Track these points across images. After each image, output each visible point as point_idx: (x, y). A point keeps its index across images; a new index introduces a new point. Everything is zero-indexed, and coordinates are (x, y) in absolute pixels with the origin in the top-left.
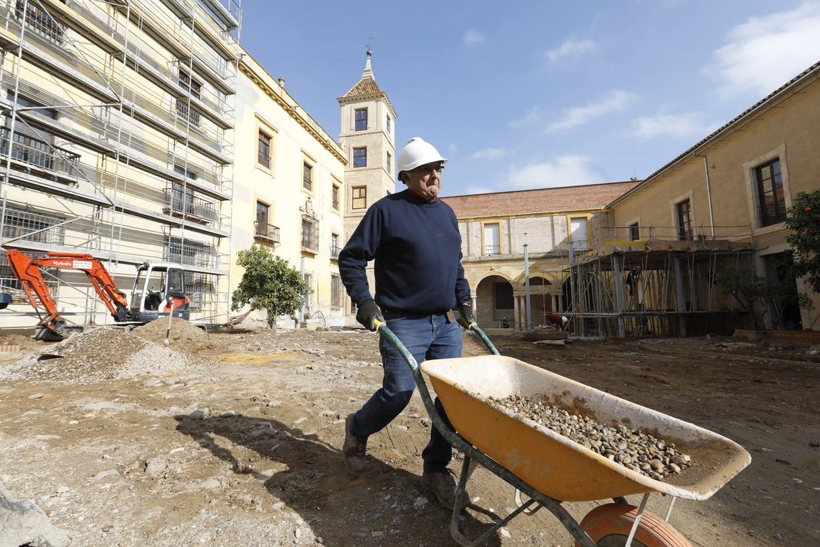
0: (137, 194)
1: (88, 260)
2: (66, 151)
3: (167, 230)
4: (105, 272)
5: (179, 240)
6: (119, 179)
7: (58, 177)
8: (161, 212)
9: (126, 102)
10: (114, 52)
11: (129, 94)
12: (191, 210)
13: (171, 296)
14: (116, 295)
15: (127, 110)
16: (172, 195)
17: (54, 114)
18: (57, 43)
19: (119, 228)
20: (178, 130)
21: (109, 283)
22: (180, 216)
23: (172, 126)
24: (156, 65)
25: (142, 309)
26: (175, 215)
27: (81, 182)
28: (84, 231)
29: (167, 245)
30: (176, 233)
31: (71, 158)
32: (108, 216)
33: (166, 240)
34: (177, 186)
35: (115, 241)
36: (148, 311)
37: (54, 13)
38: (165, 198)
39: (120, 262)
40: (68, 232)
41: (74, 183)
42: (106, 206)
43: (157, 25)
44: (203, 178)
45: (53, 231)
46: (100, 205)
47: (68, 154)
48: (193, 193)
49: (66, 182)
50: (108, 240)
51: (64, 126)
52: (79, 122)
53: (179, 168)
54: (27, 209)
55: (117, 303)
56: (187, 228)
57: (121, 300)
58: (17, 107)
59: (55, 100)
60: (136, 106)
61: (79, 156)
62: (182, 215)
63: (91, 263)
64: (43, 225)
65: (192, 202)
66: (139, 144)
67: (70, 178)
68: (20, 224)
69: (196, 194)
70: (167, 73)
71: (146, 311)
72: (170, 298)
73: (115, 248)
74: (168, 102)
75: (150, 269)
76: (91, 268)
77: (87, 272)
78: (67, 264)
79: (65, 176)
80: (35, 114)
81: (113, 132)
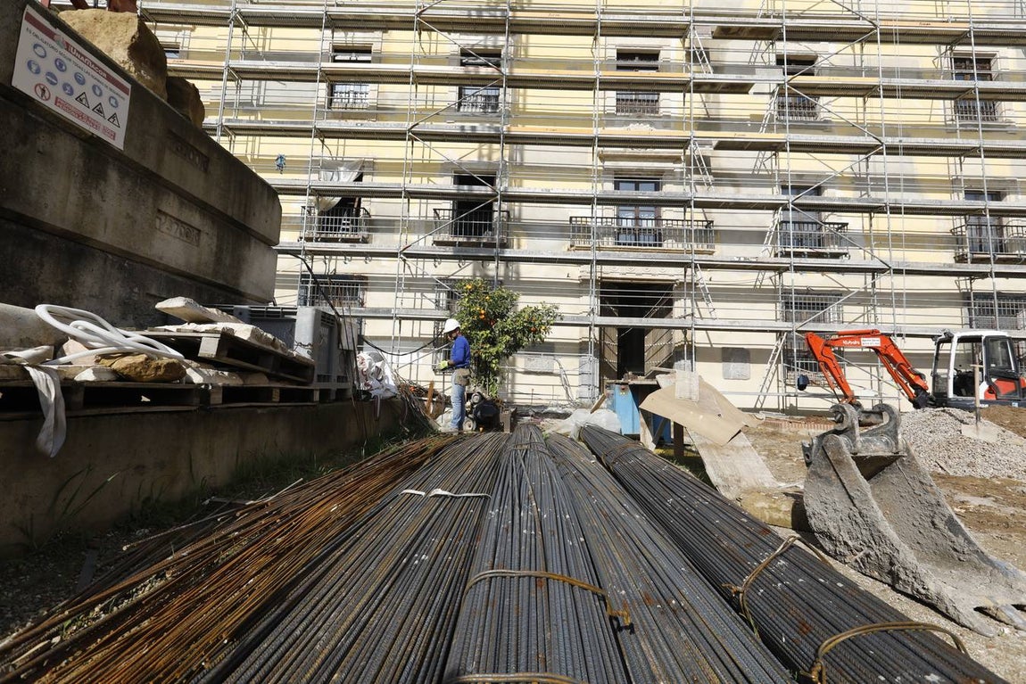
0: (916, 247)
1: (875, 336)
2: (834, 224)
3: (964, 284)
4: (896, 348)
5: (988, 296)
6: (893, 235)
7: (831, 253)
8: (953, 261)
9: (889, 141)
10: (868, 92)
11: (892, 130)
12: (1001, 247)
13: (994, 376)
14: (912, 376)
15: (892, 150)
16: (967, 233)
17: (818, 191)
18: (812, 119)
19: (902, 294)
20: (965, 141)
21: (903, 362)
22: (987, 261)
23: (954, 140)
24: (918, 74)
25: (951, 395)
26: (975, 261)
27: (852, 251)
28: (859, 304)
29: (969, 304)
30: (981, 285)
31: (837, 229)
32: (885, 283)
33: (965, 298)
34: (973, 220)
35: (898, 310)
36: (960, 398)
37: (808, 92)
38: (955, 240)
39: (908, 336)
40: (846, 308)
41: (845, 254)
42: (882, 271)
43: (914, 24)
44: (1016, 193)
45: (832, 309)
46: (874, 272)
47: (836, 226)
48: (1001, 221)
49: (836, 256)
50: (890, 310)
51: (830, 199)
52: (841, 188)
53: (973, 194)
54: (808, 292)
55: (914, 385)
56: (999, 275)
57: (919, 382)
58: (791, 198)
59: (818, 176)
60: (904, 139)
61: (847, 224)
62: (989, 259)
63: (879, 339)
64: (823, 306)
65: (1002, 235)
66: (912, 184)
67: (841, 251)
68: (805, 308)
69: (1005, 221)
70: (934, 74)
71: (956, 397)
72: (994, 380)
73: (899, 319)
74: (939, 111)
75: (955, 340)
76: (879, 345)
77: (876, 350)
78: (855, 342)
79: (835, 249)
80: (806, 199)
81: (879, 183)
